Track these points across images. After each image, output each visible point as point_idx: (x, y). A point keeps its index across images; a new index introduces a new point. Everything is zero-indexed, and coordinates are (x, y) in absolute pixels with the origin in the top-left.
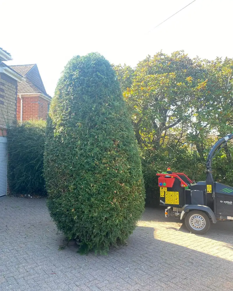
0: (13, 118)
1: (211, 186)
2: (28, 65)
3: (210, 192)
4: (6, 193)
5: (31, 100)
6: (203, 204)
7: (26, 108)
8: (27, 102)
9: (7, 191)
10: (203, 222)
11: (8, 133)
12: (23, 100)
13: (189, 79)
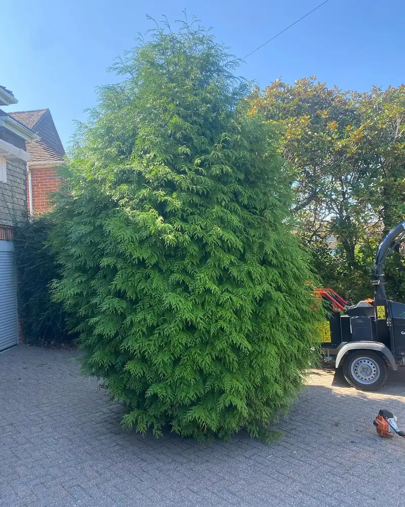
0: (22, 207)
1: (383, 307)
2: (34, 111)
3: (383, 318)
4: (18, 340)
5: (47, 173)
6: (372, 340)
7: (40, 188)
8: (40, 177)
9: (18, 338)
10: (375, 369)
11: (15, 234)
12: (32, 175)
13: (333, 127)
